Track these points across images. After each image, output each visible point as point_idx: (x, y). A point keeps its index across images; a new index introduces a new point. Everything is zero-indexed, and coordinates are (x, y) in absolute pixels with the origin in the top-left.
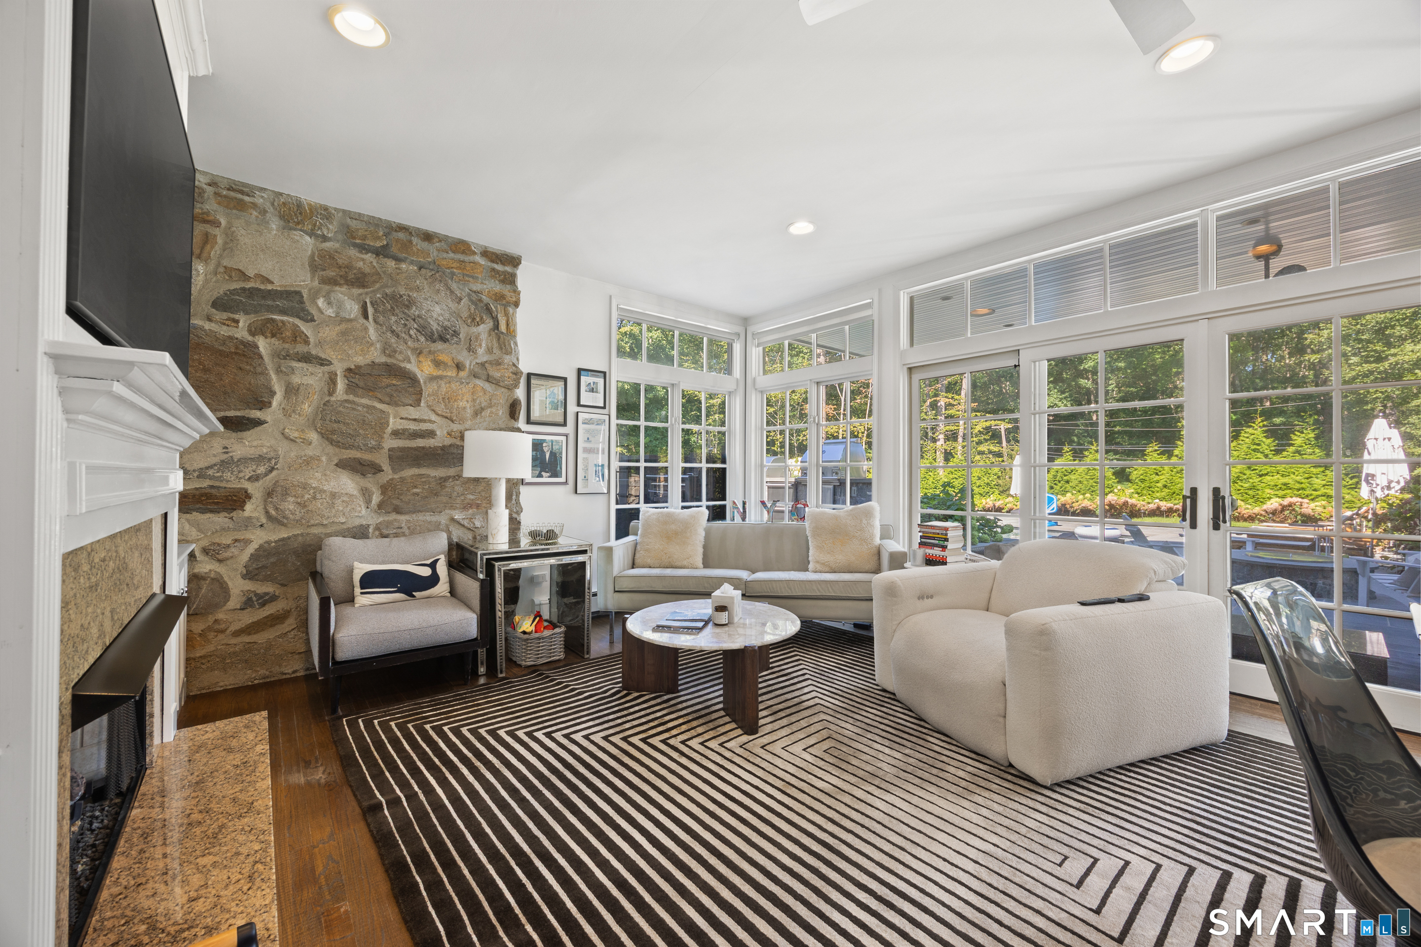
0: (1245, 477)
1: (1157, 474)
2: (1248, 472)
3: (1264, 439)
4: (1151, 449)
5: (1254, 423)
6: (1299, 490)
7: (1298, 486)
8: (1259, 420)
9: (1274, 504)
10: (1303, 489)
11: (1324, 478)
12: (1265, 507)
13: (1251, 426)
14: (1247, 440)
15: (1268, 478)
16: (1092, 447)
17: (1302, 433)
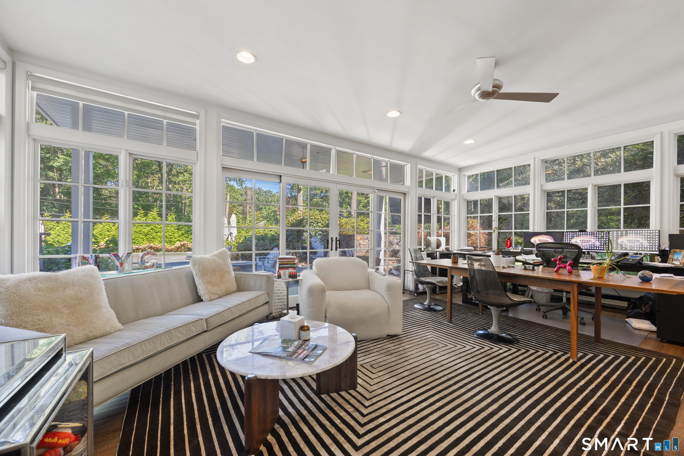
0: (150, 233)
1: (108, 231)
2: (151, 231)
3: (157, 217)
4: (104, 218)
5: (153, 210)
6: (170, 238)
7: (170, 237)
8: (156, 209)
9: (178, 244)
10: (172, 238)
11: (178, 234)
12: (175, 246)
13: (152, 211)
14: (151, 217)
15: (159, 233)
16: (67, 215)
17: (171, 216)
